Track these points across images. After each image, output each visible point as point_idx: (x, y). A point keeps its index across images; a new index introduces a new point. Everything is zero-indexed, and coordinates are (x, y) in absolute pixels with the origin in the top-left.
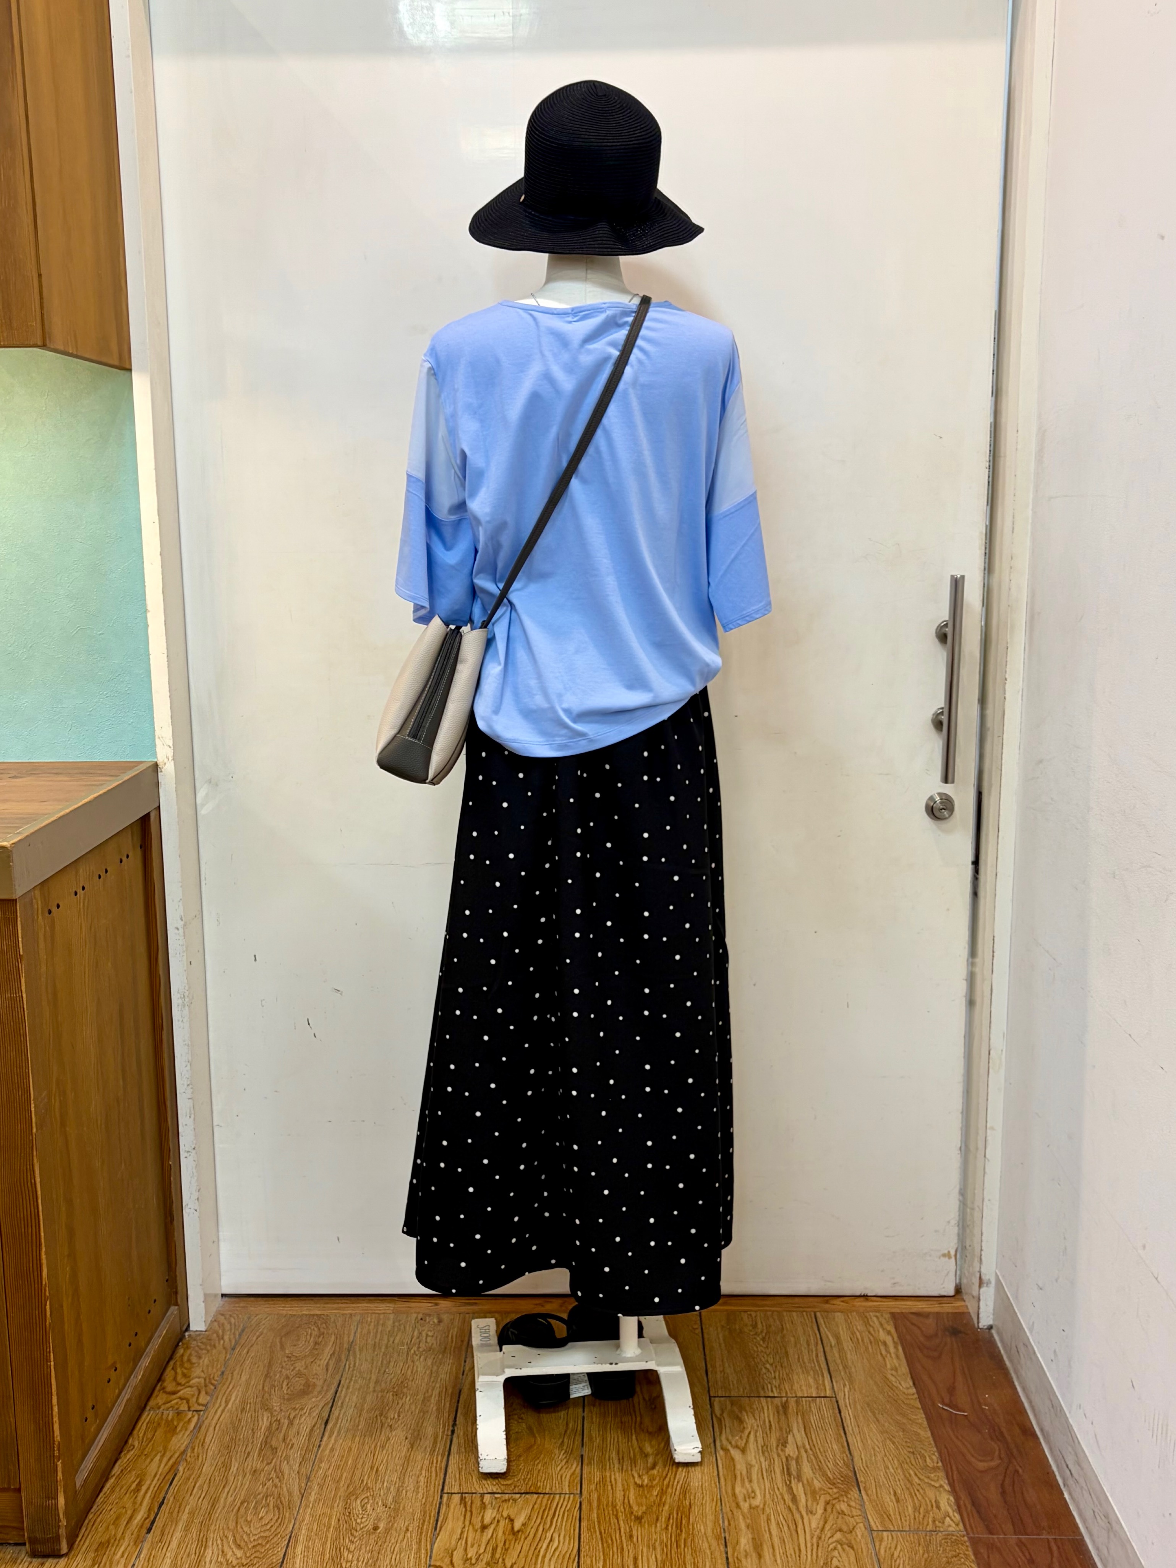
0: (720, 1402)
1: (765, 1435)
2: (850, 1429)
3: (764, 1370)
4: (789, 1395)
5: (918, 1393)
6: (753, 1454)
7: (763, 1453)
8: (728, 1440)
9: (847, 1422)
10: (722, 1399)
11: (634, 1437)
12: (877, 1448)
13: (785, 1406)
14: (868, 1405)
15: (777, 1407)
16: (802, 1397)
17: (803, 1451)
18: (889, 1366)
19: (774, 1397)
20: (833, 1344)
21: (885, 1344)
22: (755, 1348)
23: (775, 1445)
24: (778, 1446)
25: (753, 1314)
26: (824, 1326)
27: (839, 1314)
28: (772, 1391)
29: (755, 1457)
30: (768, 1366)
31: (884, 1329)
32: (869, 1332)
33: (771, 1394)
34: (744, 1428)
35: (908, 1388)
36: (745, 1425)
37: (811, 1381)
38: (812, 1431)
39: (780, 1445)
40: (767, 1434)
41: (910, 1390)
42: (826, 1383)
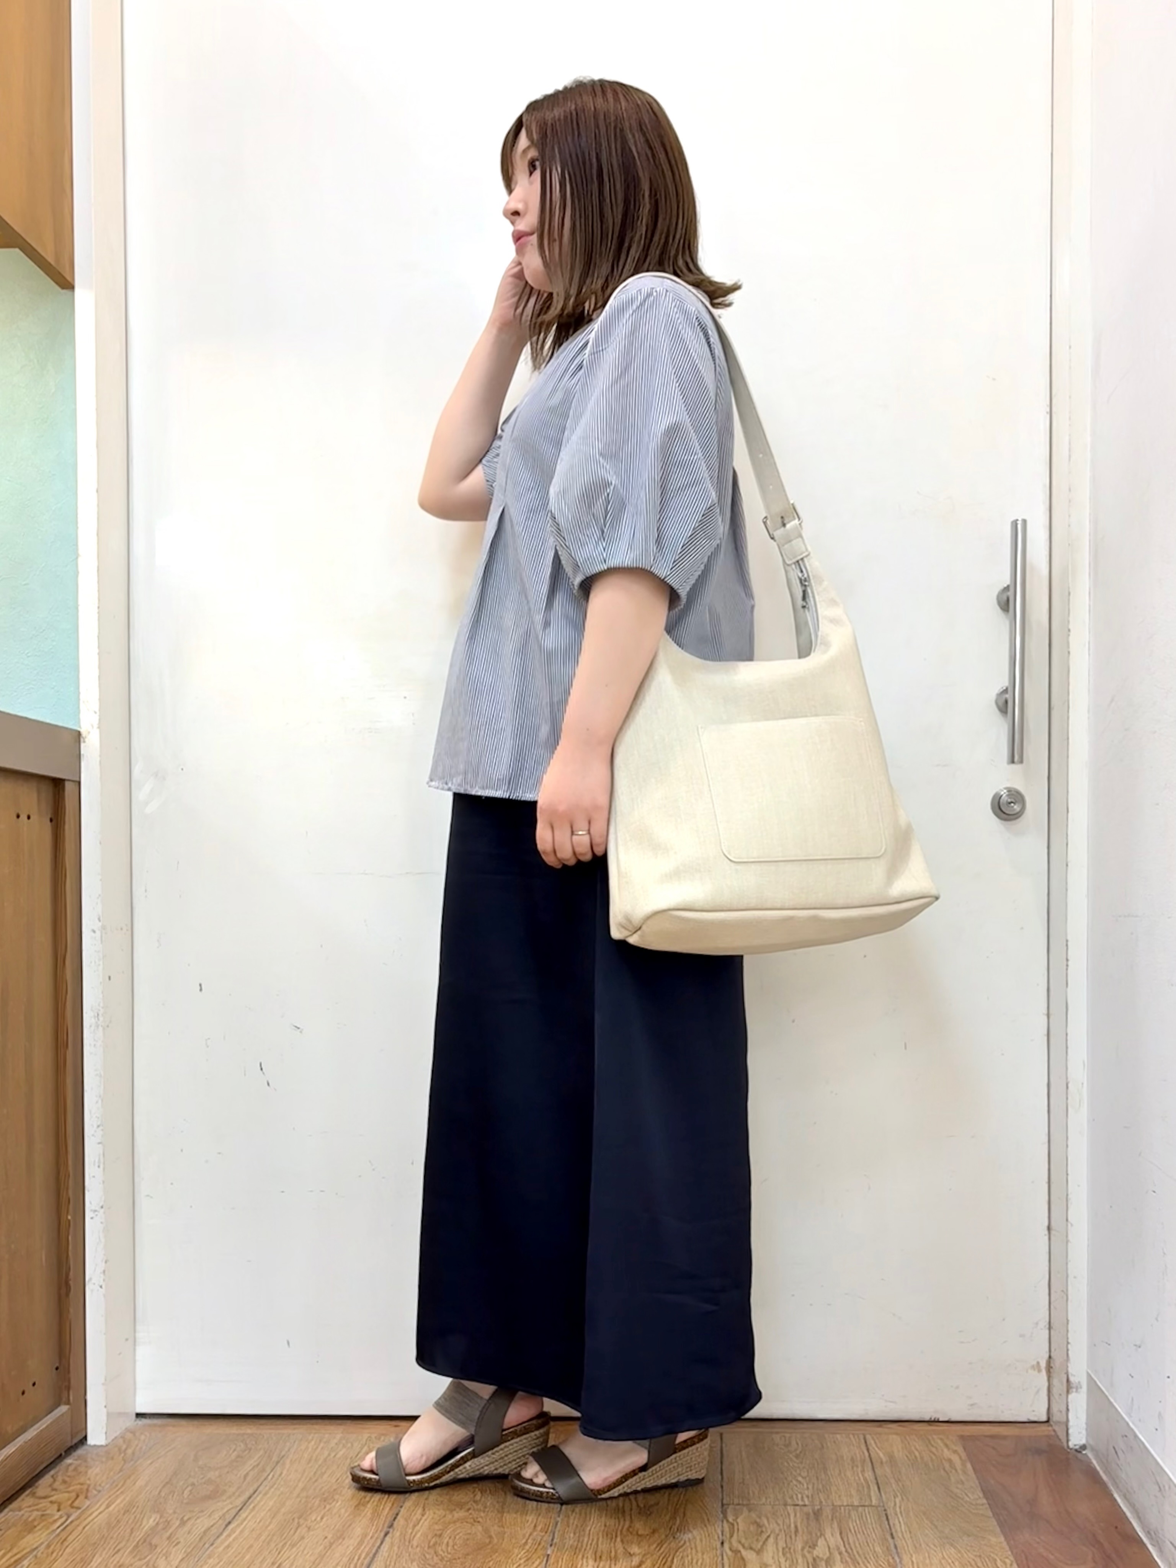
0: (735, 1509)
1: (788, 1539)
2: (900, 1535)
3: (795, 1482)
4: (824, 1503)
5: (989, 1504)
6: (771, 1554)
7: (784, 1554)
8: (740, 1542)
9: (896, 1528)
10: (738, 1507)
11: (619, 1539)
12: (935, 1554)
13: (817, 1514)
14: (924, 1514)
15: (808, 1514)
16: (840, 1506)
17: (836, 1555)
18: (954, 1480)
19: (805, 1505)
20: (884, 1460)
21: (950, 1461)
22: (786, 1464)
23: (800, 1548)
24: (803, 1549)
25: (786, 1435)
26: (874, 1446)
27: (894, 1436)
28: (802, 1498)
29: (773, 1558)
30: (800, 1479)
31: (948, 1449)
32: (931, 1452)
33: (800, 1503)
34: (762, 1532)
35: (977, 1499)
36: (764, 1530)
37: (853, 1492)
38: (850, 1535)
39: (807, 1548)
40: (791, 1537)
41: (979, 1502)
42: (872, 1494)
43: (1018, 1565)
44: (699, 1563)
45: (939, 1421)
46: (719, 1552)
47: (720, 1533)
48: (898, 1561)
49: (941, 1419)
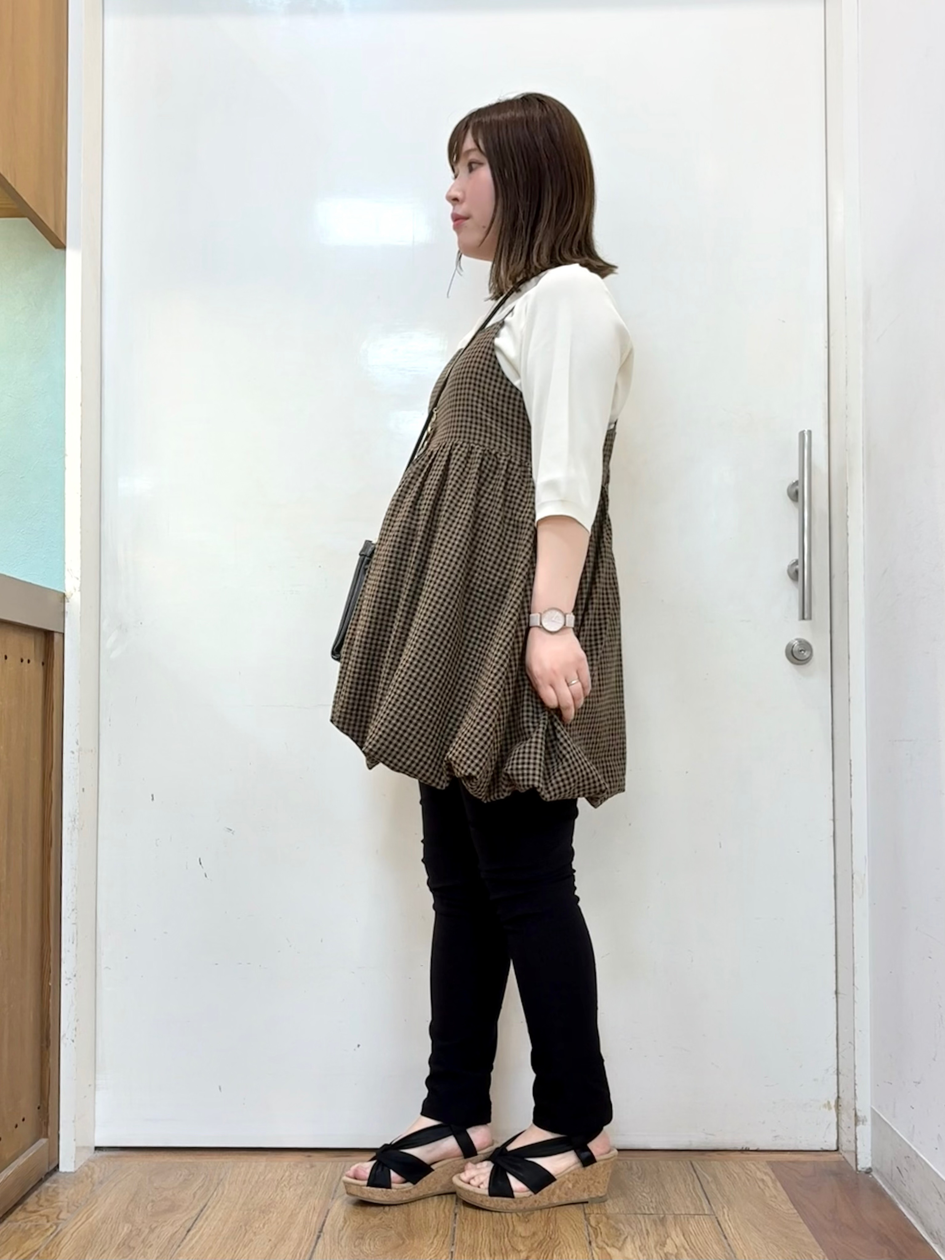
0: (596, 1217)
1: (642, 1239)
2: (731, 1236)
3: (640, 1197)
4: (667, 1212)
5: (798, 1212)
6: (630, 1250)
7: (641, 1251)
8: (604, 1242)
9: (728, 1231)
10: (598, 1216)
11: (506, 1240)
12: (760, 1249)
13: (663, 1221)
14: (748, 1220)
15: (655, 1222)
16: (680, 1215)
17: (683, 1251)
18: (767, 1194)
19: (652, 1214)
20: (710, 1179)
21: (763, 1180)
22: (631, 1183)
23: (653, 1246)
24: (655, 1247)
25: (629, 1162)
26: (700, 1169)
27: (716, 1162)
28: (648, 1209)
29: (633, 1253)
30: (644, 1194)
31: (760, 1171)
32: (746, 1173)
33: (647, 1212)
34: (620, 1234)
35: (788, 1210)
36: (621, 1232)
37: (689, 1204)
38: (691, 1237)
39: (659, 1245)
40: (644, 1238)
41: (791, 1211)
42: (704, 1205)
43: (828, 1258)
44: (574, 1257)
45: (749, 1150)
46: (588, 1249)
47: (587, 1235)
48: (733, 1255)
49: (751, 1149)
